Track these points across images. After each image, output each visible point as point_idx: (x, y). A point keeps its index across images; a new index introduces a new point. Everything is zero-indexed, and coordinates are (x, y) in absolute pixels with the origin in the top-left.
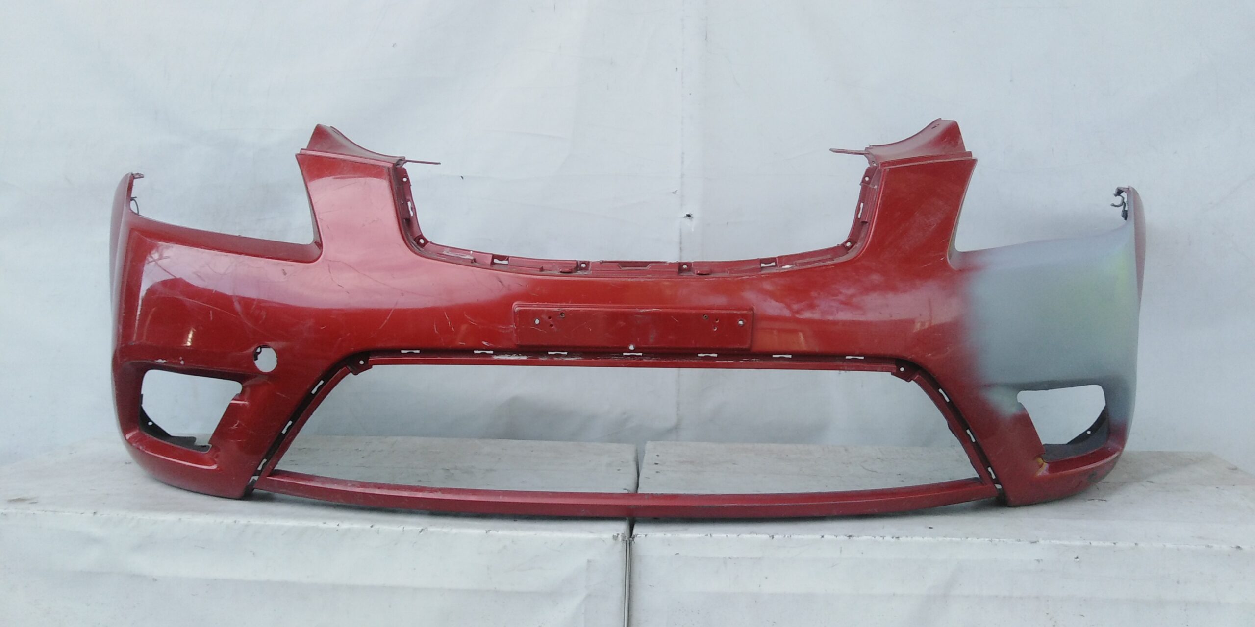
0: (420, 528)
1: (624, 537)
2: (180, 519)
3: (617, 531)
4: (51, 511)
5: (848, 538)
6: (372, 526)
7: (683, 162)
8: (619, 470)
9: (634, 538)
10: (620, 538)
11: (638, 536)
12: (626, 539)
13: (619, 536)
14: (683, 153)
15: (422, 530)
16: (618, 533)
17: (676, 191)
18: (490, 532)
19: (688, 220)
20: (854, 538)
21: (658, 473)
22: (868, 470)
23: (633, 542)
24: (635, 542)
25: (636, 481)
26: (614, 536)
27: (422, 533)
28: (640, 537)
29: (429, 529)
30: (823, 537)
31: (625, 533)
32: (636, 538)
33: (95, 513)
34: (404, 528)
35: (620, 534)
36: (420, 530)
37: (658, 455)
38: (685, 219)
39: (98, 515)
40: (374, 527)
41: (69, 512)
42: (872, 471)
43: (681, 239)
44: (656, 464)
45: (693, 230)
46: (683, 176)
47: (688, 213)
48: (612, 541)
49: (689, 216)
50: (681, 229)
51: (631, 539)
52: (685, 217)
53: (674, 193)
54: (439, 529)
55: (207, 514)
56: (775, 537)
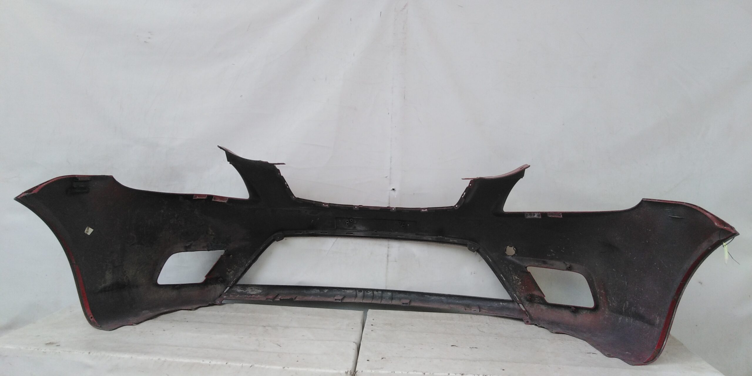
0: (251, 365)
1: (351, 373)
2: (132, 357)
3: (347, 369)
4: (68, 351)
5: (461, 375)
6: (227, 363)
7: (391, 162)
8: (352, 329)
9: (356, 372)
10: (349, 373)
11: (358, 371)
12: (352, 373)
13: (349, 372)
14: (391, 157)
15: (251, 366)
16: (348, 370)
17: (387, 177)
18: (285, 368)
19: (393, 191)
20: (464, 375)
21: (372, 331)
22: (480, 331)
23: (355, 375)
24: (356, 375)
25: (361, 336)
26: (346, 372)
27: (251, 368)
28: (359, 372)
29: (255, 366)
30: (449, 374)
31: (352, 370)
32: (357, 372)
33: (89, 353)
34: (242, 365)
35: (349, 371)
36: (250, 366)
37: (373, 319)
38: (392, 191)
39: (91, 354)
40: (228, 364)
41: (76, 352)
42: (482, 332)
43: (389, 201)
44: (372, 325)
45: (396, 197)
46: (391, 168)
47: (393, 188)
48: (345, 374)
49: (393, 189)
50: (389, 197)
51: (355, 373)
52: (392, 190)
53: (386, 177)
54: (260, 366)
55: (145, 355)
56: (425, 374)
